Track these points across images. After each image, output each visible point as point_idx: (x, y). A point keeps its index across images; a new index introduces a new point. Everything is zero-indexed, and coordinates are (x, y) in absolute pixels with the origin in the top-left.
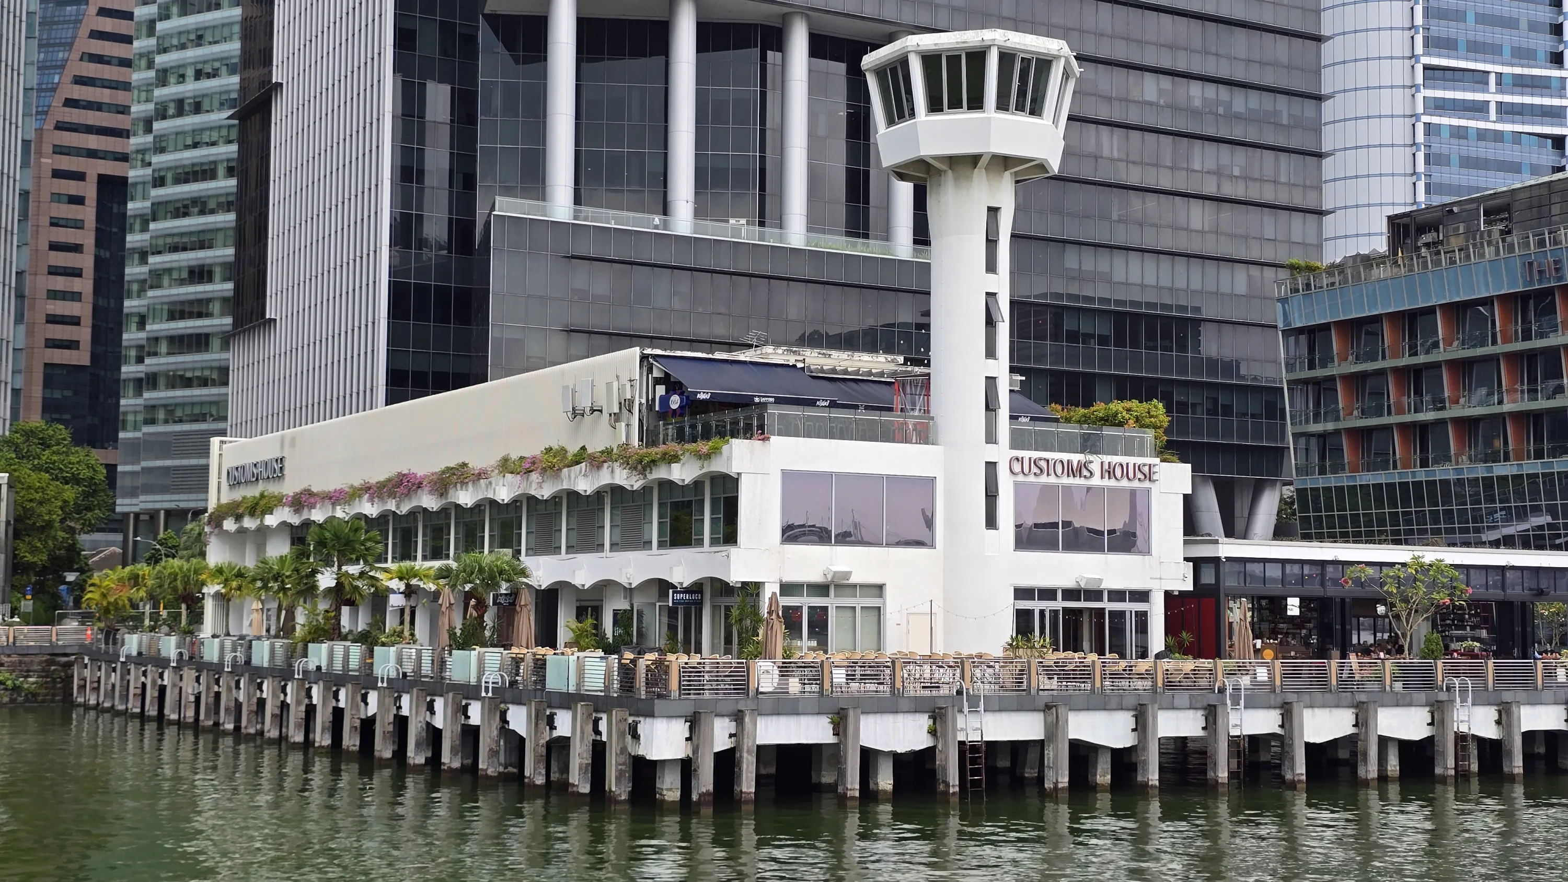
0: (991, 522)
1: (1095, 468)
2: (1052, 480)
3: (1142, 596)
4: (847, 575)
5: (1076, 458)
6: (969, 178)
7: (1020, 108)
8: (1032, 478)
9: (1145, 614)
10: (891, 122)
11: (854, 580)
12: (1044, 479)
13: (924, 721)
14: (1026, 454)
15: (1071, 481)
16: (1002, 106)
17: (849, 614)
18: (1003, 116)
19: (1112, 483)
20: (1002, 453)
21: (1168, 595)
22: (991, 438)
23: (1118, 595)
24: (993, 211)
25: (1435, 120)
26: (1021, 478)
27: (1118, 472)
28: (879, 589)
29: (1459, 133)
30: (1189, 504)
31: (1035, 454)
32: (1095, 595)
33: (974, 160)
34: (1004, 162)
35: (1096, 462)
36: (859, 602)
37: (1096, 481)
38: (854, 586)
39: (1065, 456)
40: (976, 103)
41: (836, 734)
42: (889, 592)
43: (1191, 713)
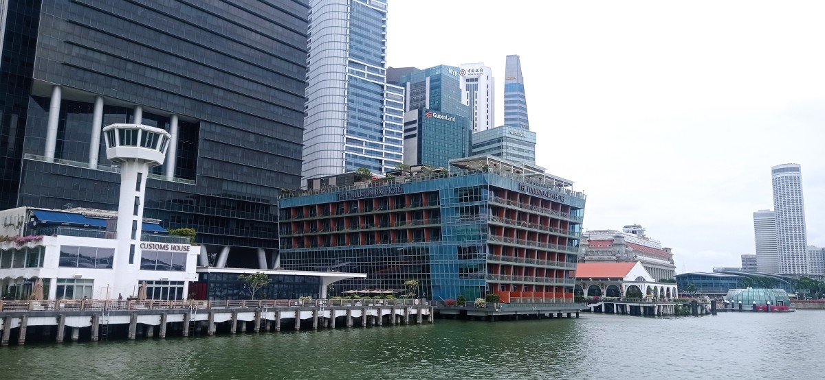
0: (131, 261)
1: (170, 247)
2: (155, 250)
3: (182, 283)
4: (81, 276)
5: (163, 244)
6: (133, 164)
7: (148, 146)
8: (148, 250)
9: (182, 288)
10: (110, 147)
11: (82, 278)
12: (152, 250)
13: (89, 319)
14: (146, 243)
15: (161, 250)
16: (143, 145)
17: (81, 288)
18: (142, 148)
19: (175, 251)
20: (138, 242)
21: (190, 283)
22: (133, 237)
23: (173, 283)
24: (140, 175)
25: (349, 153)
26: (144, 249)
27: (177, 248)
28: (92, 281)
29: (355, 157)
30: (199, 257)
31: (150, 243)
32: (166, 283)
33: (134, 160)
34: (145, 161)
35: (170, 245)
36: (85, 284)
37: (169, 250)
38: (83, 280)
39: (160, 244)
40: (135, 144)
41: (57, 322)
42: (95, 282)
43: (179, 315)
